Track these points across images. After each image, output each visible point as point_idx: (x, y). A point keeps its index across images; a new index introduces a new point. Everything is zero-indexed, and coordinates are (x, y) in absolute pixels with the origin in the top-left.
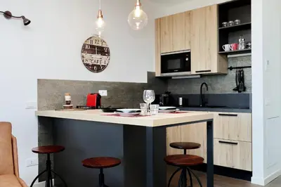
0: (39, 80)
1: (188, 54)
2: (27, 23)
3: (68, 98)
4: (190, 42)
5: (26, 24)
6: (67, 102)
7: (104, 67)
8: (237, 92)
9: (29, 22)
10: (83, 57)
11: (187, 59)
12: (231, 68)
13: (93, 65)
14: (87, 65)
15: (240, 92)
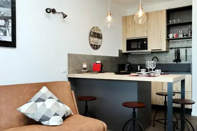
0: (68, 54)
1: (146, 39)
2: (65, 16)
3: (85, 66)
4: (147, 32)
5: (64, 18)
6: (84, 68)
7: (100, 46)
8: (175, 63)
9: (66, 16)
10: (90, 40)
11: (145, 42)
12: (171, 48)
13: (94, 45)
14: (91, 45)
15: (177, 62)
